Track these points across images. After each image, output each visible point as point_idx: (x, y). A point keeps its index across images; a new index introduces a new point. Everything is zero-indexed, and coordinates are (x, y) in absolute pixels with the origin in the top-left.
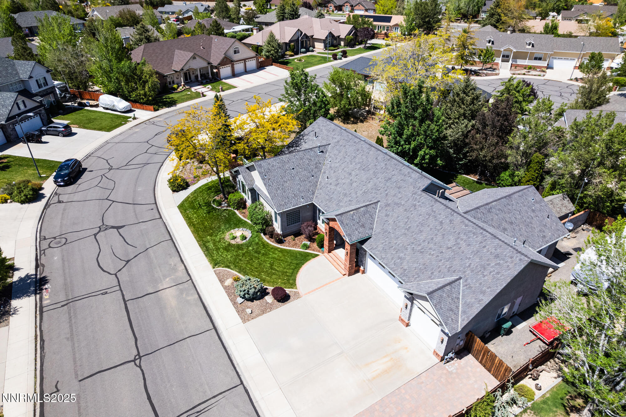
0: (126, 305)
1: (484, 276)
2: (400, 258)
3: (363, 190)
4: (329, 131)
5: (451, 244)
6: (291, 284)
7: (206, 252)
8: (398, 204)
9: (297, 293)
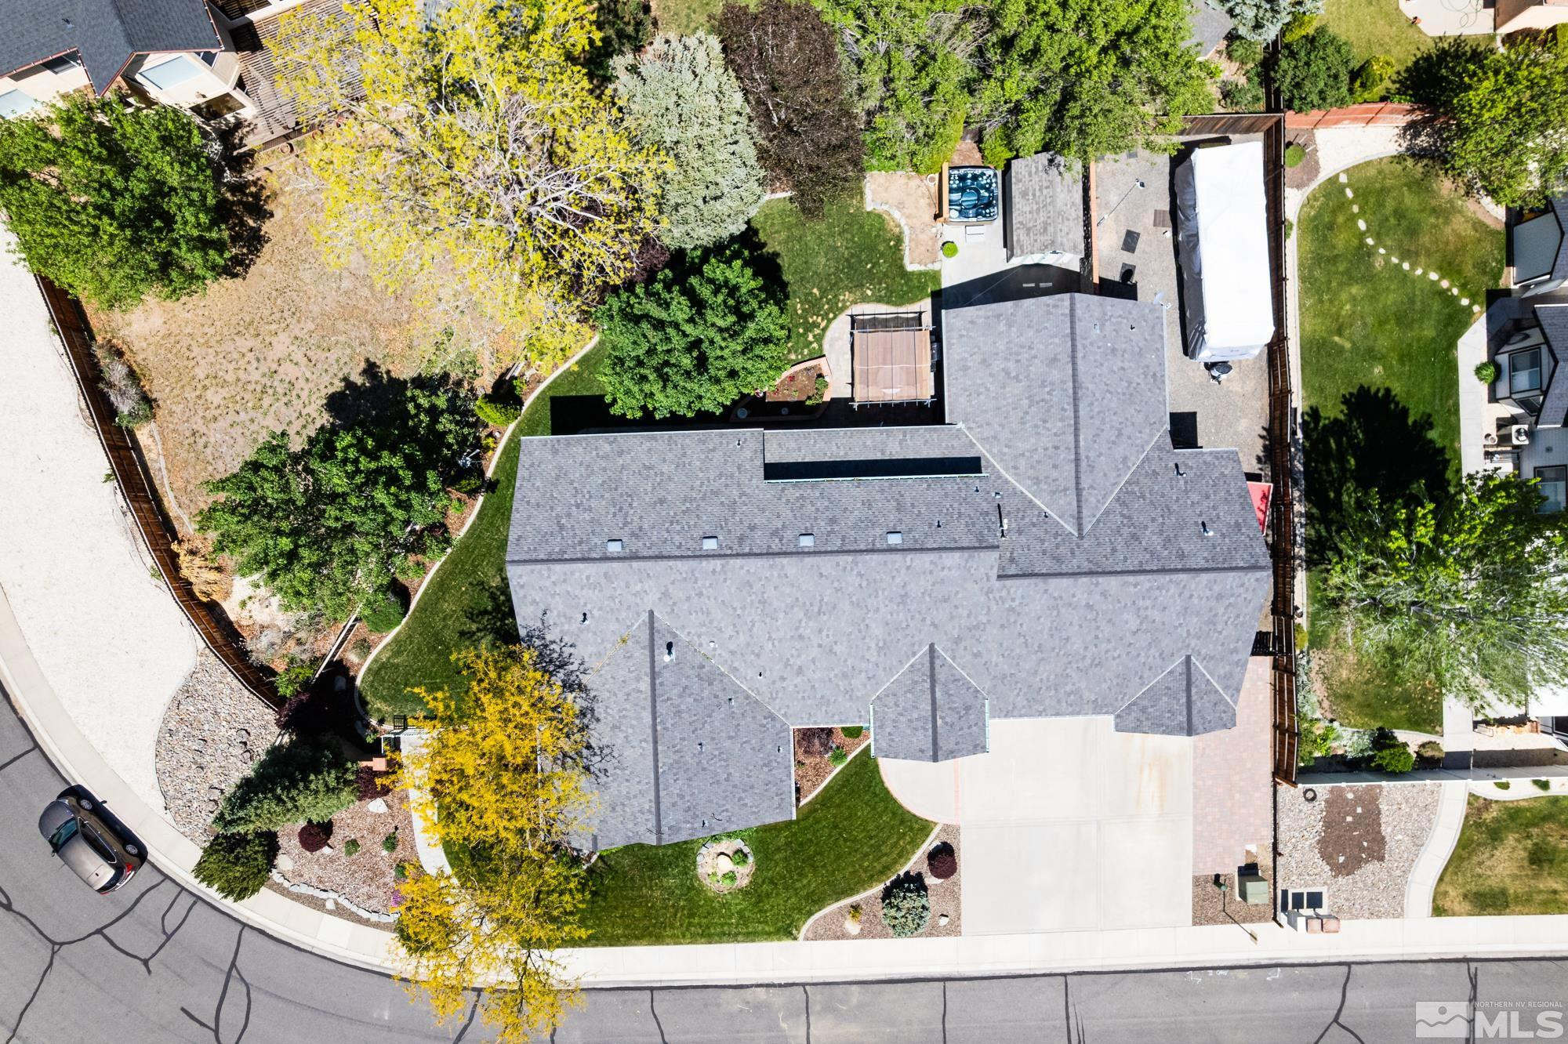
1: (1220, 633)
3: (873, 645)
4: (594, 586)
5: (1134, 624)
6: (923, 828)
7: (740, 938)
8: (976, 627)
9: (946, 829)
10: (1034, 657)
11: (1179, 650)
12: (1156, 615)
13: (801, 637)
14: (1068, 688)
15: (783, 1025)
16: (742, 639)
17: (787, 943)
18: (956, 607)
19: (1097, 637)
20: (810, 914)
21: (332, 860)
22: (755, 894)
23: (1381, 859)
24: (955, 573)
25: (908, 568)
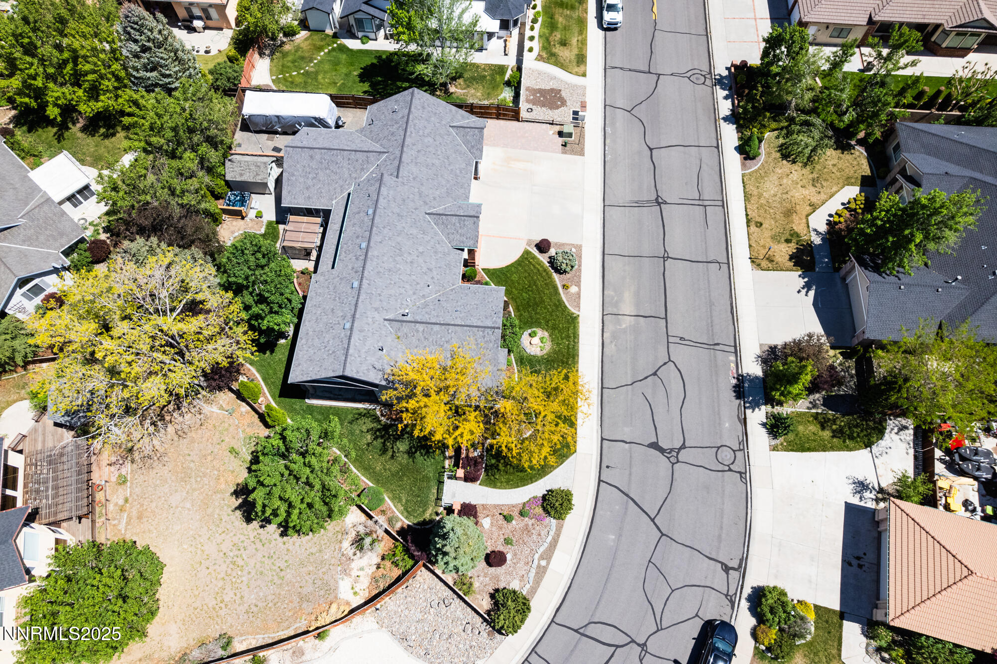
0: (666, 315)
2: (461, 172)
3: (422, 236)
4: (365, 338)
5: (431, 140)
6: (527, 253)
7: (576, 340)
8: (420, 194)
9: (529, 244)
10: (440, 178)
12: (427, 131)
13: (411, 262)
14: (458, 172)
15: (624, 326)
16: (408, 286)
17: (581, 319)
18: (408, 198)
19: (434, 154)
20: (566, 307)
21: (515, 555)
22: (553, 329)
23: (560, 90)
24: (391, 192)
25: (384, 208)
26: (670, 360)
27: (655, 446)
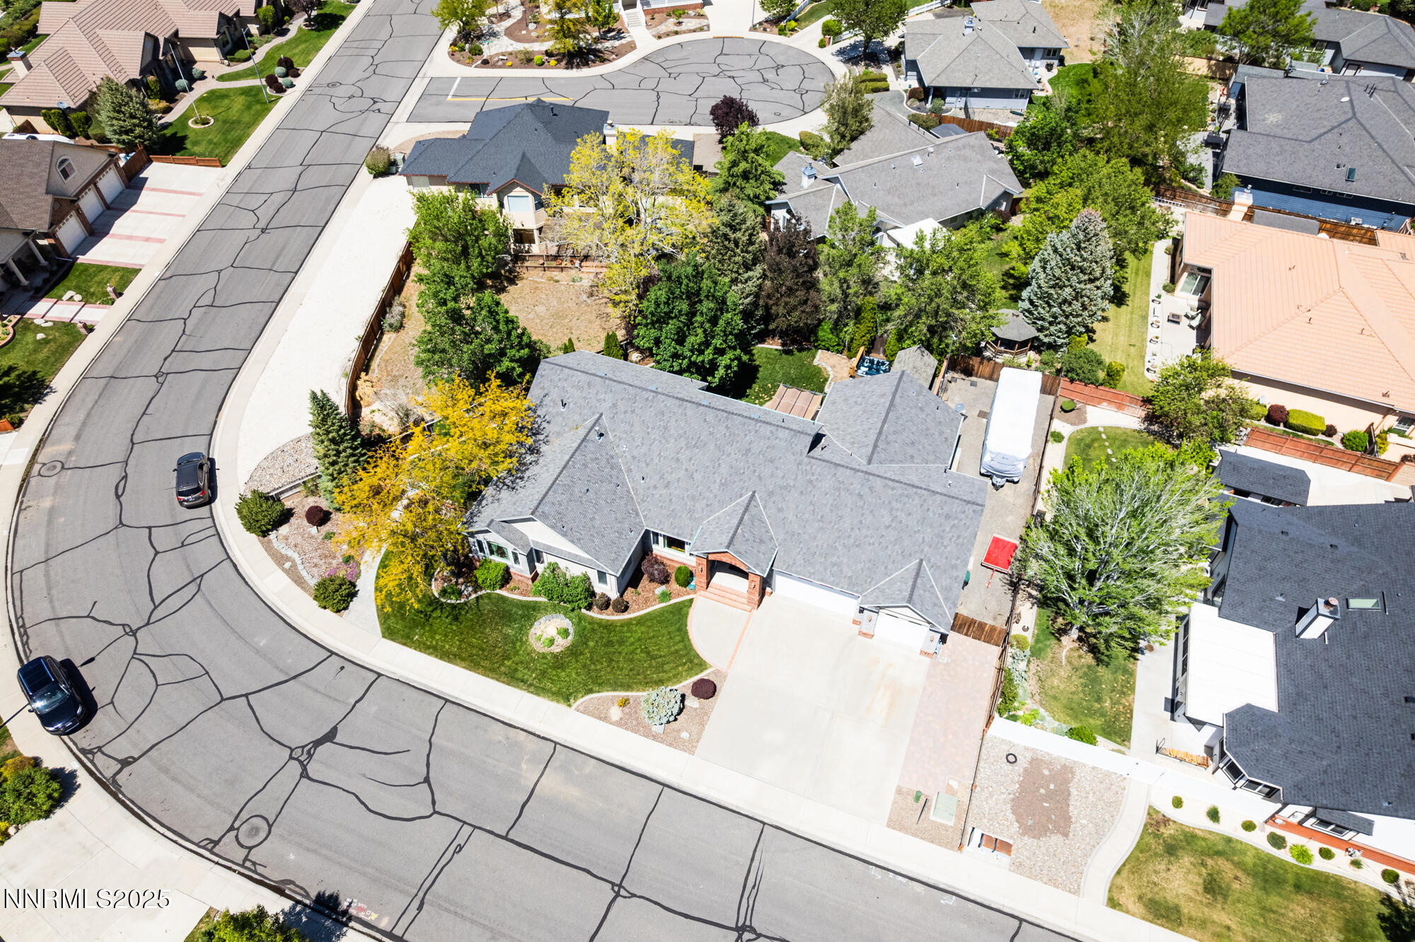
0: (512, 841)
1: (946, 547)
2: (834, 565)
3: (718, 481)
4: (580, 388)
5: (887, 520)
6: (702, 665)
7: (532, 689)
8: (785, 488)
9: (717, 673)
10: (817, 524)
11: (916, 552)
12: (903, 517)
13: (678, 460)
14: (834, 559)
15: (524, 766)
16: (644, 450)
17: (562, 707)
18: (777, 468)
19: (861, 522)
20: (591, 691)
21: (312, 537)
22: (558, 662)
23: (1066, 835)
24: (783, 444)
25: (756, 431)
26: (435, 812)
27: (330, 736)
